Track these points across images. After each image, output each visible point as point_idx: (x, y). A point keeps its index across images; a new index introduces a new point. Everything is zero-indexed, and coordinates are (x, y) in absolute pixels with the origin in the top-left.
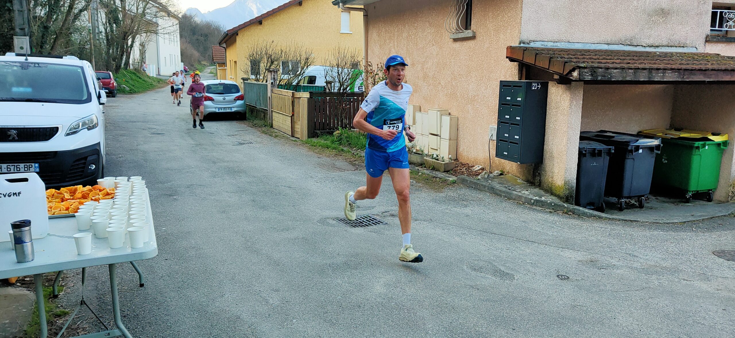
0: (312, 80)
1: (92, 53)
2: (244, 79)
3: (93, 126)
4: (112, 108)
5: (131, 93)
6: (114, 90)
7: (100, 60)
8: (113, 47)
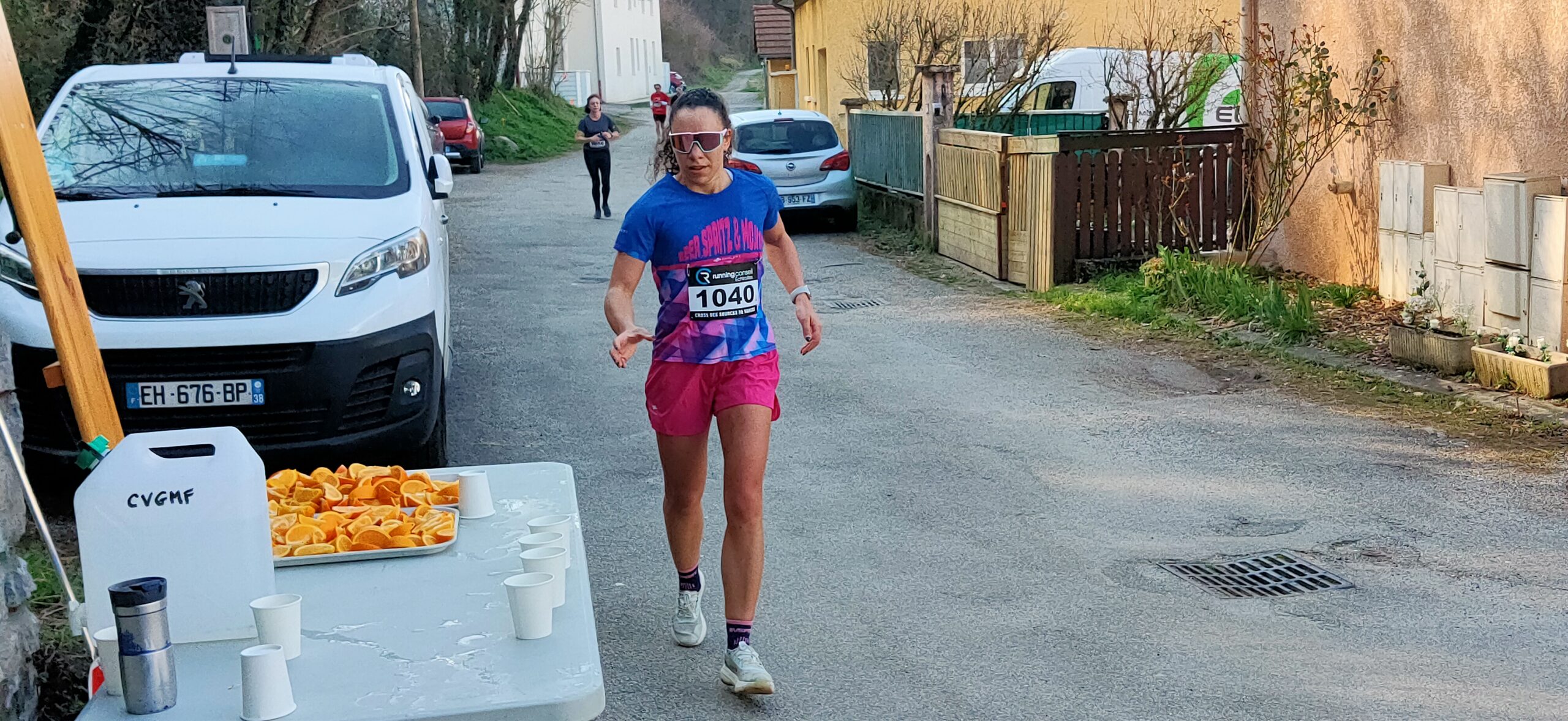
0: (1062, 93)
1: (415, 45)
2: (849, 104)
3: (415, 263)
4: (470, 204)
5: (525, 159)
6: (476, 152)
7: (438, 65)
8: (473, 25)
